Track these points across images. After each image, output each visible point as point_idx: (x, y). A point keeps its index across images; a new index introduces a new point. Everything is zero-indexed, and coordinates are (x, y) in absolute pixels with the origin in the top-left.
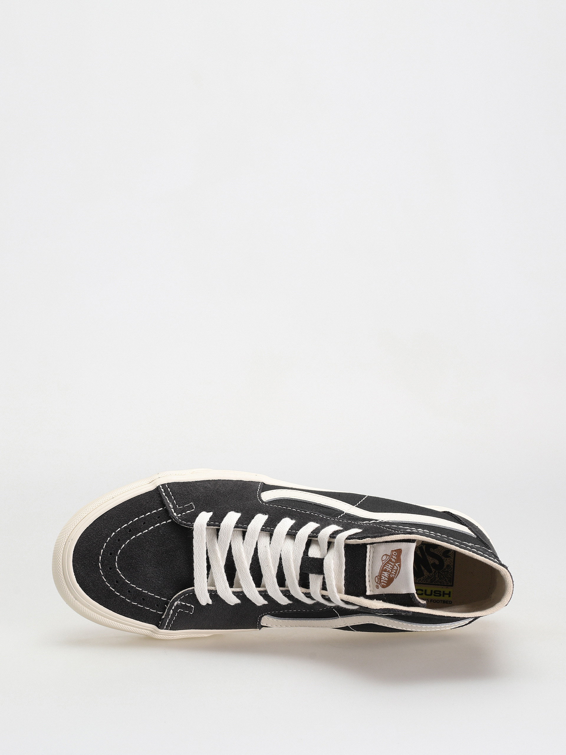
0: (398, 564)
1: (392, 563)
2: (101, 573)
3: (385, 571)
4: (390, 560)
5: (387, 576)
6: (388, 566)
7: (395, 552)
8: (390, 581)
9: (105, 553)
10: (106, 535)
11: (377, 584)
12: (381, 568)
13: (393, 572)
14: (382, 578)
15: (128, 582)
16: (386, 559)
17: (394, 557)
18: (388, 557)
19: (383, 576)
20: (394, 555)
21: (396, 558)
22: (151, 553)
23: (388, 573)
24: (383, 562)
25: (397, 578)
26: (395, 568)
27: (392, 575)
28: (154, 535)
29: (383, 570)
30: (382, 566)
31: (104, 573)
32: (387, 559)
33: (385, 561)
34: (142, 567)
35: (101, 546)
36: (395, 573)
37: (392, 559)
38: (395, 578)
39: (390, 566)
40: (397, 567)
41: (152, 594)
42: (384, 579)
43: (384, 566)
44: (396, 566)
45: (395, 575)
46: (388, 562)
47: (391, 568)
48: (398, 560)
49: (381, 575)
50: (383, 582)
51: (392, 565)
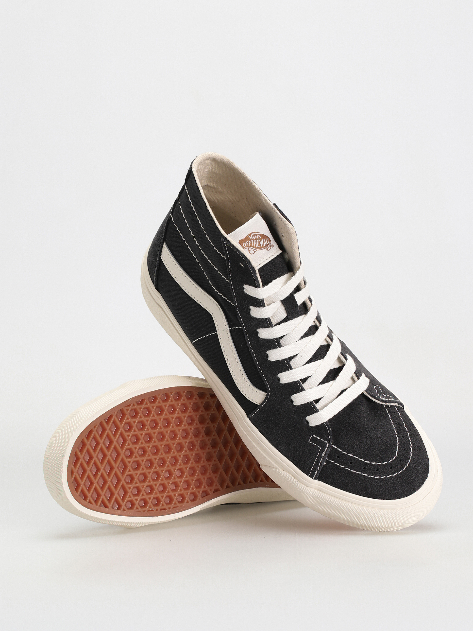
0: (250, 237)
1: (252, 243)
2: (408, 465)
3: (259, 245)
4: (251, 245)
5: (262, 241)
6: (255, 244)
7: (244, 246)
8: (264, 237)
9: (394, 472)
10: (382, 481)
11: (271, 247)
12: (260, 250)
13: (257, 238)
14: (266, 245)
15: (398, 442)
16: (252, 250)
17: (247, 244)
18: (250, 249)
19: (264, 245)
20: (245, 245)
21: (247, 242)
22: (367, 441)
23: (260, 241)
24: (255, 251)
25: (259, 232)
26: (254, 238)
27: (260, 237)
28: (354, 449)
29: (261, 247)
30: (259, 250)
31: (407, 461)
32: (252, 248)
33: (254, 249)
34: (381, 439)
35: (391, 478)
36: (257, 236)
37: (249, 245)
38: (260, 233)
39: (255, 243)
40: (252, 236)
41: (391, 420)
42: (265, 243)
43: (257, 248)
44: (252, 238)
45: (258, 235)
46: (253, 247)
47: (256, 240)
48: (247, 238)
49: (265, 247)
50: (268, 242)
51: (253, 242)
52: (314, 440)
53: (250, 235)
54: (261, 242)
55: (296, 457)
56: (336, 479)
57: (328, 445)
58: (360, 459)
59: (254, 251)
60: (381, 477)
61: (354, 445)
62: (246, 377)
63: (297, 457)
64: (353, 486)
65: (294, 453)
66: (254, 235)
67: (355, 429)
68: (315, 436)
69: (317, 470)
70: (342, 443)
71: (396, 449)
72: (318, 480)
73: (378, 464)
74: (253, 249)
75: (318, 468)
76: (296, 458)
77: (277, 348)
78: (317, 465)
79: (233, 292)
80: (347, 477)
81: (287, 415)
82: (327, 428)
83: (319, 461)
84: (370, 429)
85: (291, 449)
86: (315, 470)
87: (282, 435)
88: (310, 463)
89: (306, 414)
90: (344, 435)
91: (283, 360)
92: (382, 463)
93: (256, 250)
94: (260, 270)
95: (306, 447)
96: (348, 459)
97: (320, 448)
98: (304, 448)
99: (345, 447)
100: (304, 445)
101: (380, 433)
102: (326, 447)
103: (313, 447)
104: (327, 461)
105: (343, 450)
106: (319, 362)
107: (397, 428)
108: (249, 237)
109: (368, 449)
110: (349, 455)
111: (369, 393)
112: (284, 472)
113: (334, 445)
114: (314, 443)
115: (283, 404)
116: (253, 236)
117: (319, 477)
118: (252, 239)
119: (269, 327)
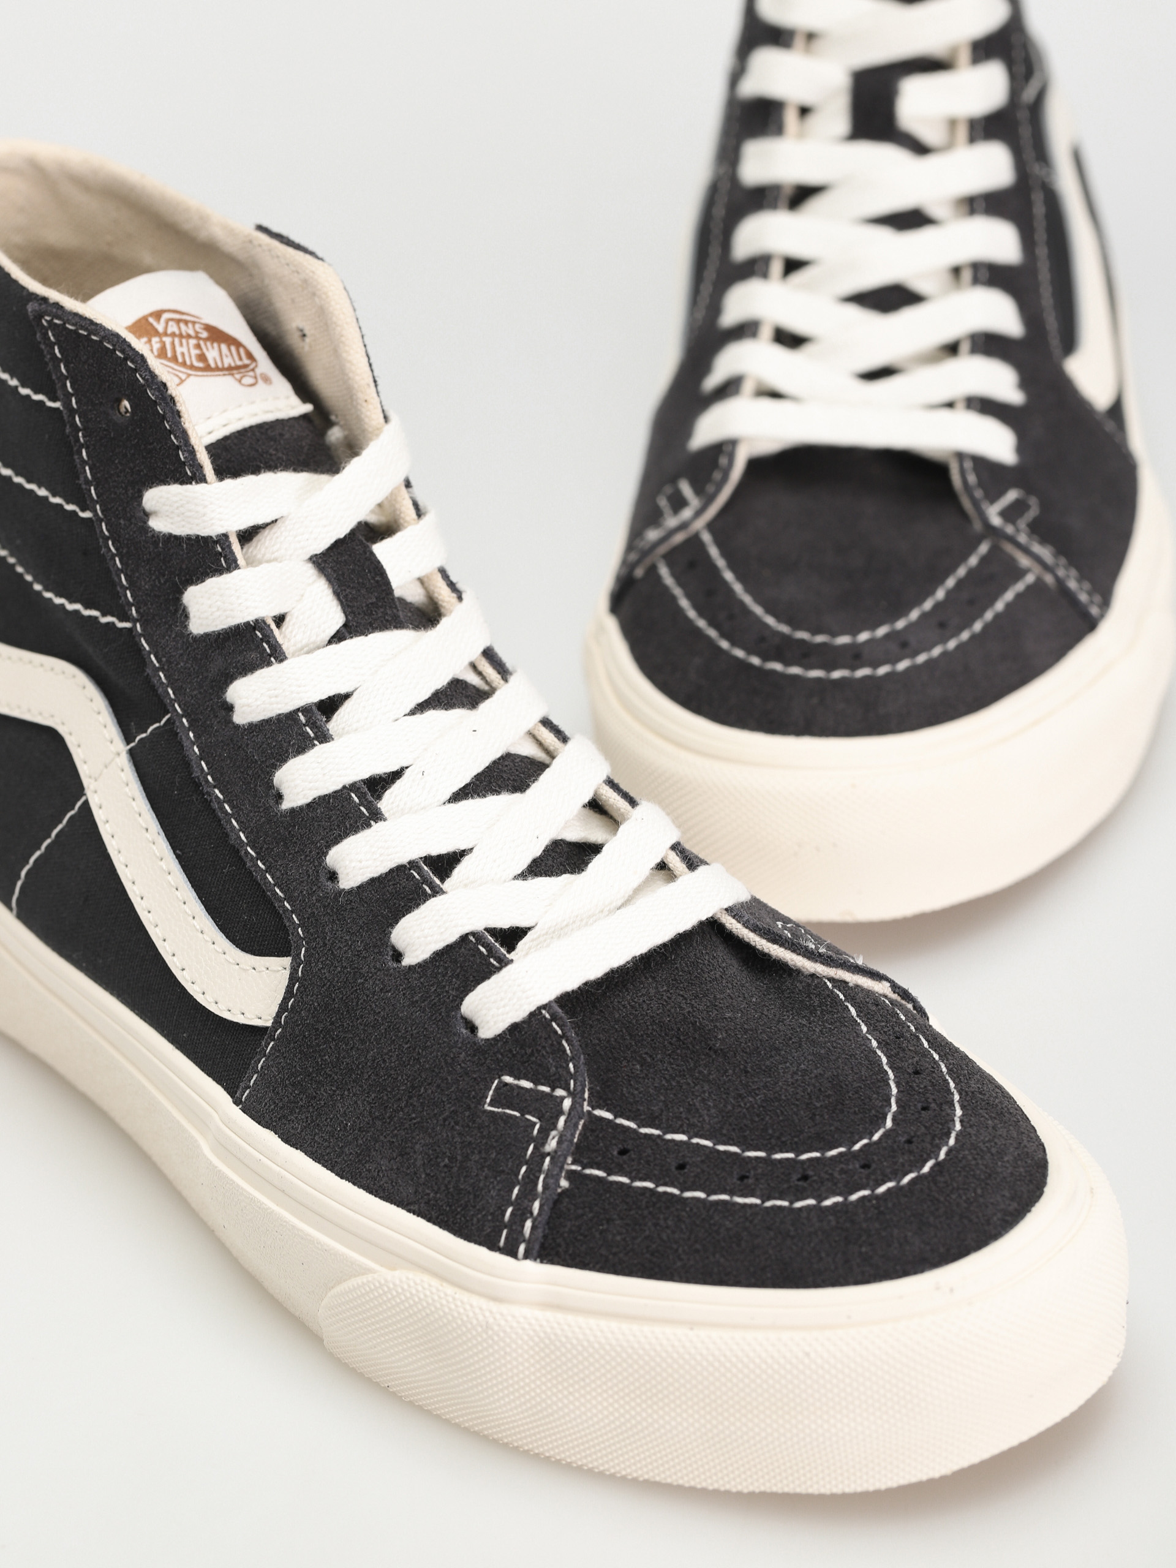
0: (155, 323)
3: (202, 357)
4: (162, 355)
5: (213, 349)
6: (182, 353)
9: (879, 1180)
10: (826, 1217)
11: (255, 378)
12: (205, 377)
13: (188, 333)
14: (233, 365)
15: (894, 1087)
19: (222, 365)
23: (204, 348)
24: (183, 376)
25: (199, 317)
26: (175, 329)
27: (205, 334)
28: (690, 1112)
31: (937, 1144)
32: (167, 366)
33: (177, 370)
34: (813, 1076)
35: (870, 1201)
36: (190, 325)
39: (179, 350)
40: (166, 323)
42: (229, 357)
43: (194, 368)
45: (194, 323)
46: (174, 361)
47: (184, 341)
48: (143, 326)
49: (228, 371)
50: (239, 359)
51: (173, 344)
52: (506, 1096)
53: (158, 315)
54: (207, 349)
55: (439, 1189)
56: (618, 1238)
57: (567, 1103)
58: (721, 1148)
59: (177, 376)
60: (822, 1201)
61: (690, 1099)
62: (207, 922)
63: (443, 1188)
64: (697, 1251)
65: (428, 1171)
66: (178, 321)
67: (691, 1043)
68: (508, 1079)
69: (532, 1213)
70: (633, 1094)
71: (886, 1106)
72: (542, 1262)
73: (804, 1157)
74: (173, 369)
75: (536, 1205)
76: (436, 1193)
77: (314, 745)
78: (528, 1193)
79: (110, 554)
80: (666, 1219)
81: (383, 1018)
82: (558, 1029)
83: (534, 1175)
84: (761, 1045)
85: (416, 1160)
86: (523, 1214)
87: (370, 1112)
88: (499, 1190)
89: (457, 989)
90: (642, 1066)
91: (341, 790)
92: (823, 1154)
93: (189, 375)
94: (211, 449)
95: (476, 1131)
96: (668, 1152)
97: (535, 1124)
98: (469, 1139)
99: (649, 1109)
100: (468, 1126)
101: (810, 1058)
102: (561, 1113)
103: (506, 1123)
104: (571, 1176)
105: (642, 1120)
106: (505, 800)
107: (887, 1044)
108: (151, 325)
109: (754, 1108)
110: (669, 1137)
111: (748, 921)
112: (397, 1273)
113: (600, 1109)
114: (509, 1108)
115: (362, 976)
116: (171, 323)
117: (542, 1246)
118: (165, 334)
119: (269, 664)
